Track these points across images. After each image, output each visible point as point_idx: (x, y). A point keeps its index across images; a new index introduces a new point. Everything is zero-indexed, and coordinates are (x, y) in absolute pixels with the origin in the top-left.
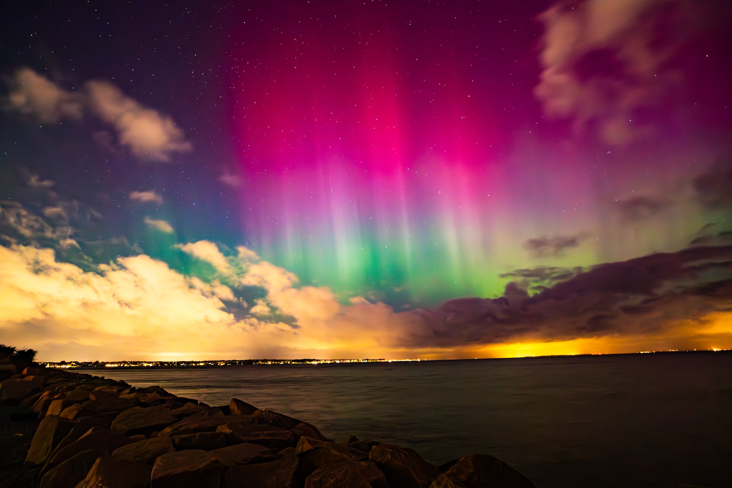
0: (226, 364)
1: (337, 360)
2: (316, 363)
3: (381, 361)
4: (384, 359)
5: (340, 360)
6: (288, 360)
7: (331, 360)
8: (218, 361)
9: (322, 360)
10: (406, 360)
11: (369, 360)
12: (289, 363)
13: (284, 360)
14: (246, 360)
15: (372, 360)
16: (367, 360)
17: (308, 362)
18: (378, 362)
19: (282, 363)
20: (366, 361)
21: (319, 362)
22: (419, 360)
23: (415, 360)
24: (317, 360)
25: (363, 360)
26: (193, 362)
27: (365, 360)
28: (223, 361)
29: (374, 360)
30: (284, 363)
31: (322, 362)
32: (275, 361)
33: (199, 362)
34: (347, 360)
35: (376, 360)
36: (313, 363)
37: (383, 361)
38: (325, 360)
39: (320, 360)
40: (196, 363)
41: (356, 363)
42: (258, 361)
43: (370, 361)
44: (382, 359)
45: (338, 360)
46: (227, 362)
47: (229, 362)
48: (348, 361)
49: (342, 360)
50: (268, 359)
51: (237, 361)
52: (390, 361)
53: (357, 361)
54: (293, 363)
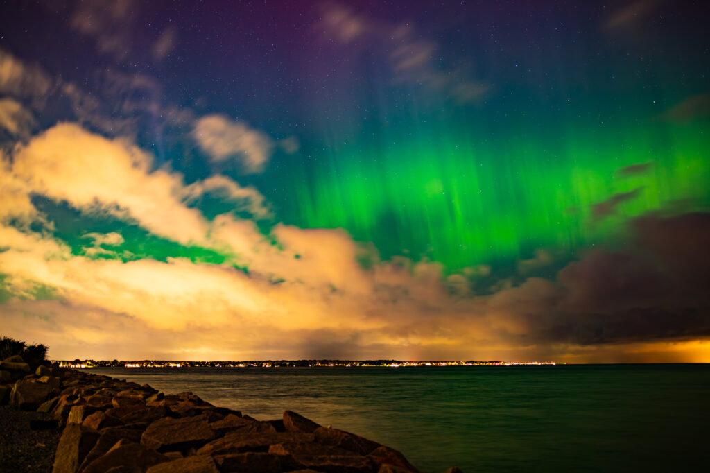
0: (273, 366)
1: (427, 362)
2: (396, 365)
4: (498, 362)
5: (431, 362)
6: (357, 362)
7: (419, 362)
8: (262, 362)
9: (405, 362)
10: (533, 363)
11: (476, 362)
12: (358, 365)
13: (352, 362)
14: (299, 361)
15: (480, 363)
16: (473, 362)
17: (385, 365)
18: (489, 366)
19: (349, 365)
20: (471, 364)
21: (401, 365)
22: (554, 364)
23: (547, 363)
24: (399, 362)
25: (466, 363)
26: (230, 363)
27: (469, 363)
28: (269, 362)
29: (483, 363)
30: (351, 365)
31: (405, 365)
32: (338, 362)
33: (238, 363)
34: (442, 362)
35: (486, 363)
36: (393, 365)
38: (410, 362)
39: (402, 362)
40: (234, 363)
41: (455, 366)
42: (315, 362)
43: (478, 364)
44: (496, 362)
45: (429, 362)
46: (274, 363)
47: (277, 363)
48: (444, 364)
49: (434, 362)
50: (329, 359)
51: (287, 361)
52: (507, 364)
53: (457, 364)
54: (364, 365)
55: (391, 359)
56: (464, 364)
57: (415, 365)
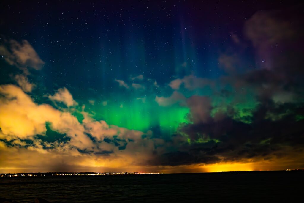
0: (33, 175)
1: (107, 173)
2: (94, 175)
3: (135, 174)
4: (137, 173)
5: (109, 173)
6: (76, 173)
7: (104, 173)
8: (28, 173)
9: (98, 173)
10: (151, 173)
11: (128, 173)
12: (76, 174)
13: (73, 173)
14: (47, 173)
15: (130, 173)
16: (127, 173)
17: (89, 174)
18: (134, 174)
19: (71, 175)
20: (126, 174)
21: (96, 174)
22: (159, 174)
23: (156, 173)
24: (95, 173)
25: (124, 173)
26: (10, 174)
27: (125, 173)
28: (31, 174)
29: (131, 173)
30: (73, 175)
31: (98, 174)
32: (67, 173)
33: (14, 174)
34: (114, 173)
35: (132, 173)
36: (92, 175)
37: (137, 174)
38: (100, 173)
40: (12, 174)
42: (55, 173)
44: (136, 173)
45: (108, 173)
46: (33, 174)
47: (36, 174)
48: (115, 174)
49: (111, 173)
50: (62, 172)
51: (41, 173)
52: (141, 174)
53: (120, 174)
54: (79, 175)
55: (91, 172)
56: (123, 174)
57: (102, 174)
